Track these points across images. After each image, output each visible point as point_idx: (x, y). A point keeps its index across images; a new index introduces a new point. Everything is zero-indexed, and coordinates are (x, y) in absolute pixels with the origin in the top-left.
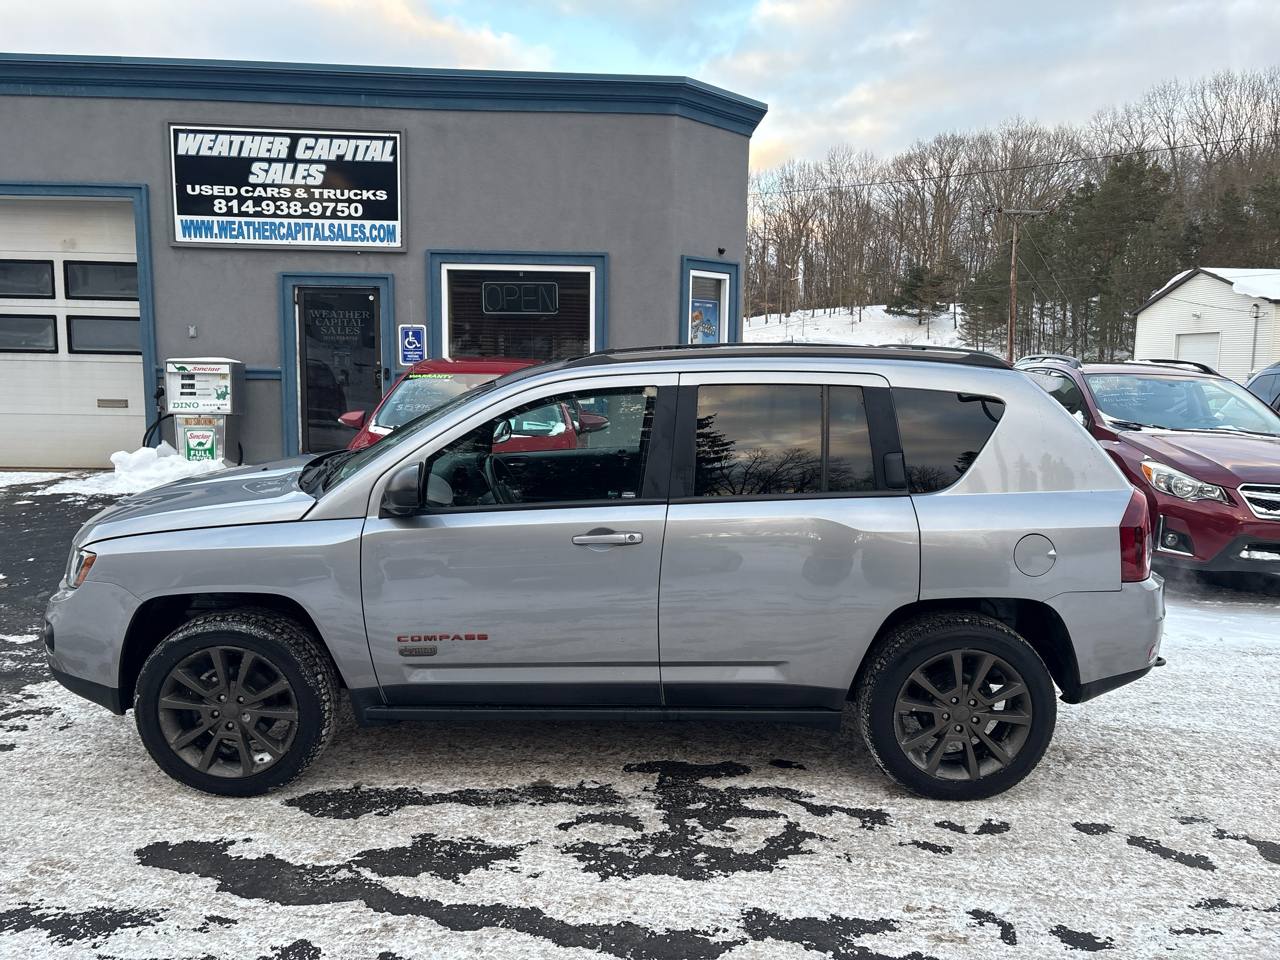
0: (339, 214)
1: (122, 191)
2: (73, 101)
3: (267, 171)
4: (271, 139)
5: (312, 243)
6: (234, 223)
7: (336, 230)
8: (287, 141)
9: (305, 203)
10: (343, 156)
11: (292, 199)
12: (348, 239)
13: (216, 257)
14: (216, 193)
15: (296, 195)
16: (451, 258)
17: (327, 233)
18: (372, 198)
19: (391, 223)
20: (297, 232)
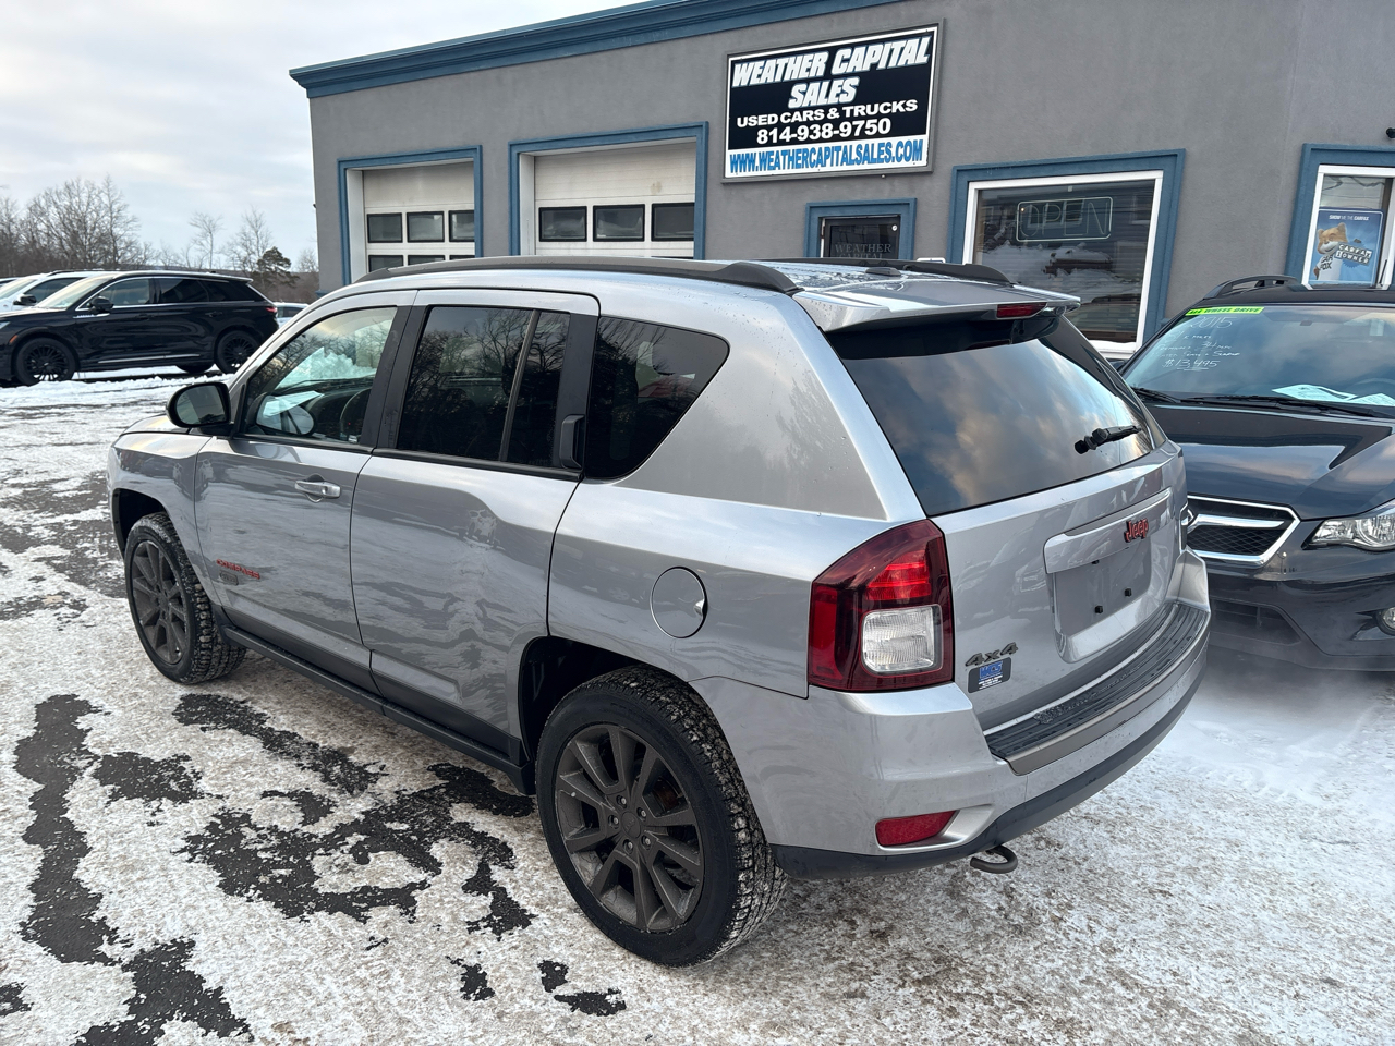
0: (868, 133)
1: (688, 131)
2: (659, 46)
3: (804, 93)
4: (810, 56)
5: (840, 168)
6: (772, 153)
7: (863, 152)
8: (825, 56)
9: (836, 124)
10: (877, 64)
11: (826, 120)
12: (874, 161)
13: (756, 191)
14: (760, 124)
15: (829, 116)
16: (980, 175)
17: (854, 156)
18: (902, 110)
19: (918, 138)
20: (827, 157)
